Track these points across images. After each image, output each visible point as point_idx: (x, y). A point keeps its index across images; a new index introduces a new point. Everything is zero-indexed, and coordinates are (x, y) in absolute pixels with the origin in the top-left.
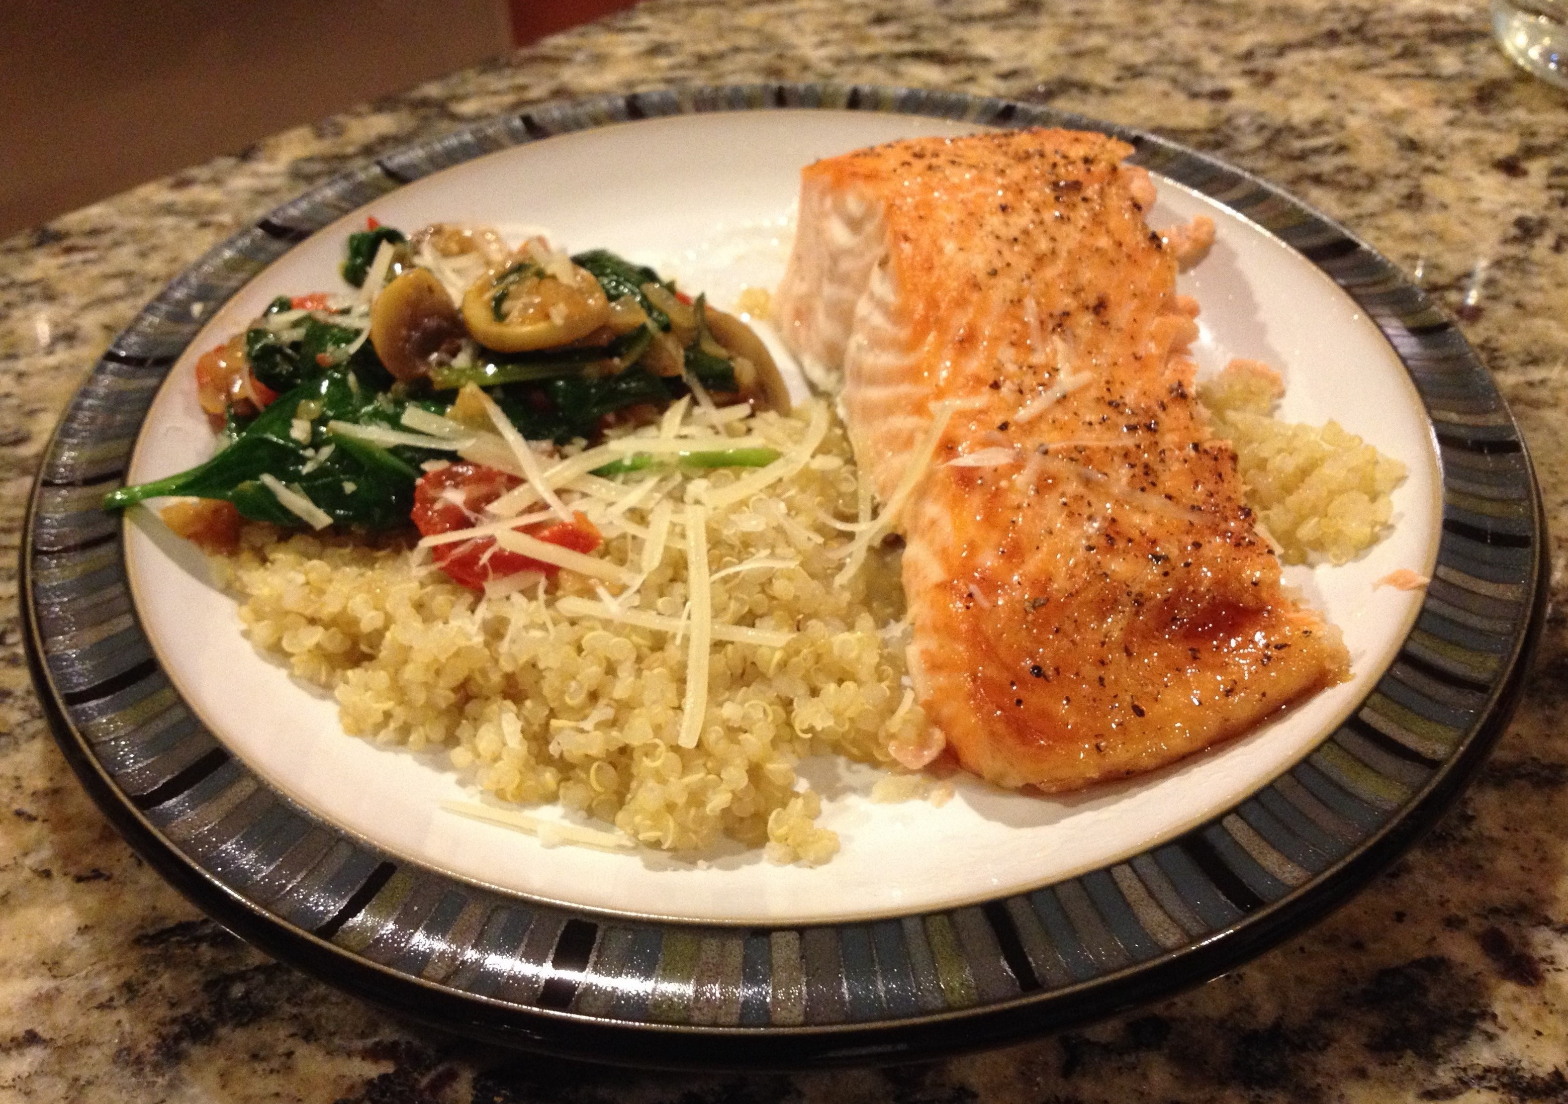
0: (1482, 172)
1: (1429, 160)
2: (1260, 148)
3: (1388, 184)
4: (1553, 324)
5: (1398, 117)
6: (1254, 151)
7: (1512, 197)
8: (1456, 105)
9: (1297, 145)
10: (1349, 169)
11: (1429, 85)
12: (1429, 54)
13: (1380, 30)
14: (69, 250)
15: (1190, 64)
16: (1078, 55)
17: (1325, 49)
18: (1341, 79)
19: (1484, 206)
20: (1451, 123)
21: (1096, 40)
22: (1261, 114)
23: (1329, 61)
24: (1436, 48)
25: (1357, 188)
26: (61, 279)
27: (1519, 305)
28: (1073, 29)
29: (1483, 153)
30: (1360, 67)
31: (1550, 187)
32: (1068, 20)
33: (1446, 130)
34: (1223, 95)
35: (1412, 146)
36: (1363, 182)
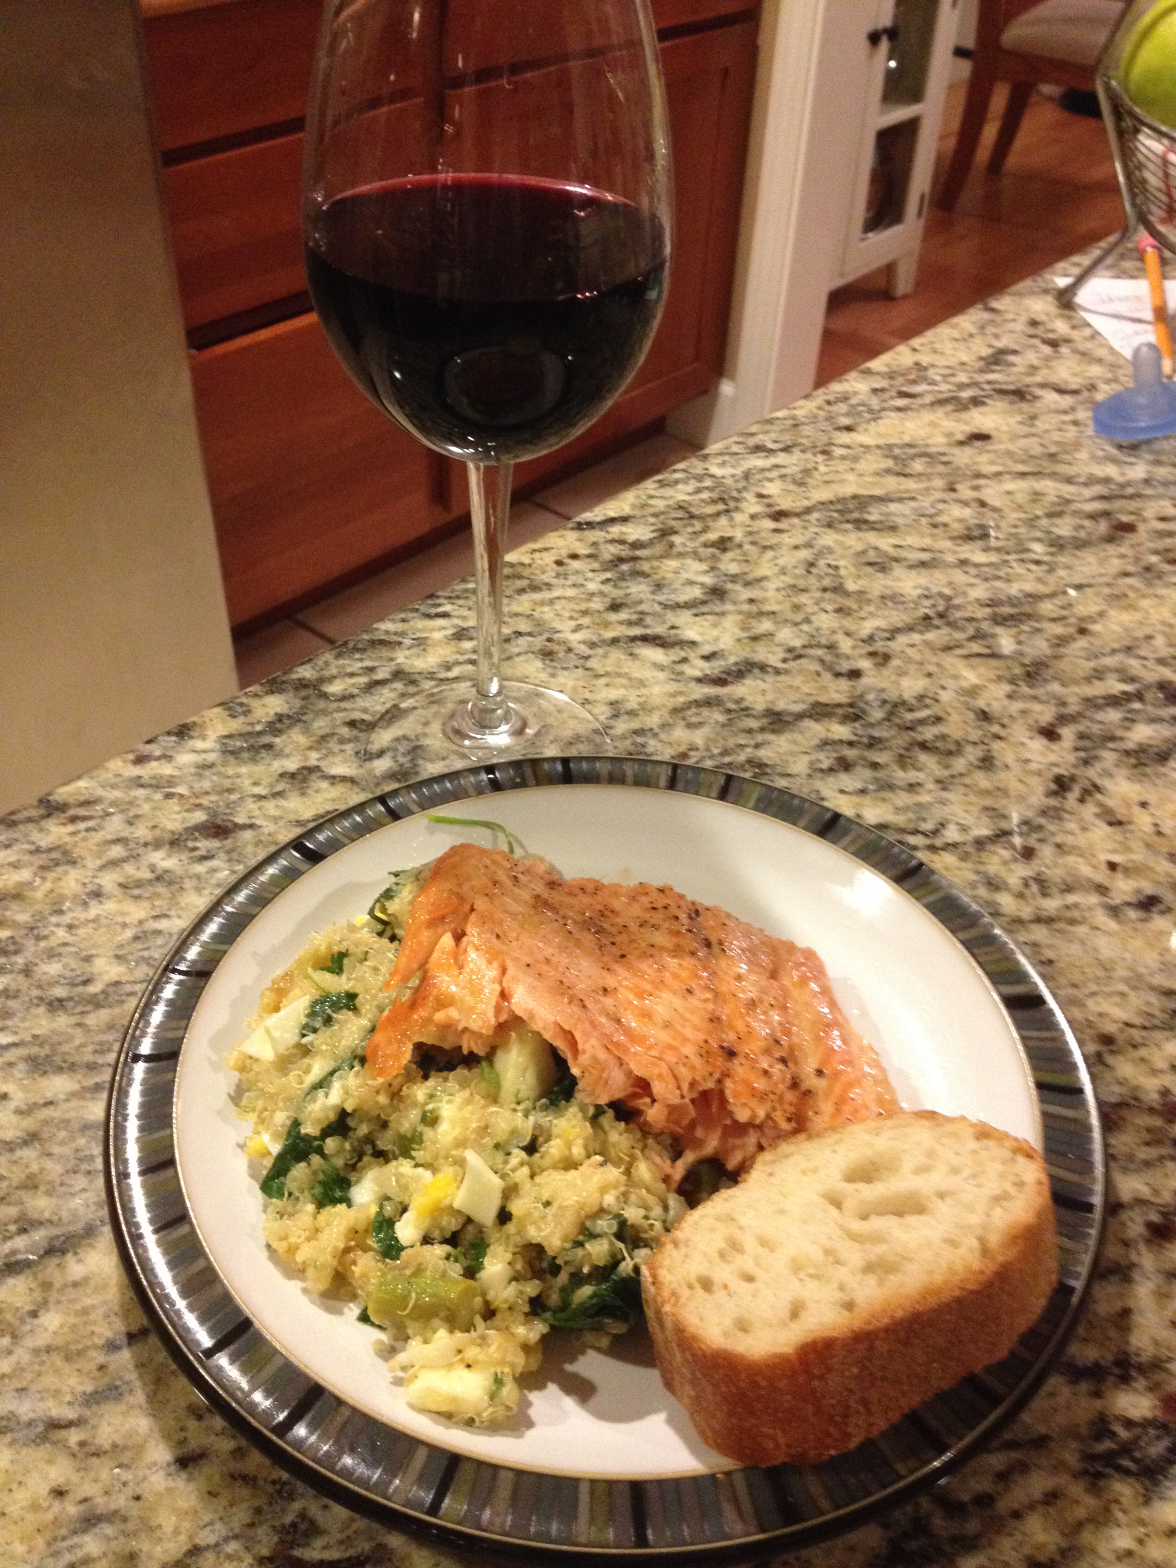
0: (1031, 738)
1: (996, 729)
2: (885, 719)
3: (969, 749)
4: (1080, 860)
5: (973, 692)
6: (879, 723)
7: (1052, 758)
8: (1012, 681)
9: (909, 716)
10: (943, 737)
11: (994, 662)
12: (994, 636)
13: (958, 614)
14: (74, 819)
15: (831, 647)
16: (755, 639)
17: (921, 632)
18: (935, 659)
19: (1034, 766)
20: (1010, 697)
21: (766, 625)
22: (883, 690)
23: (926, 643)
24: (999, 630)
25: (950, 753)
26: (75, 844)
27: (1059, 846)
28: (749, 615)
29: (1031, 721)
30: (947, 648)
31: (1077, 749)
32: (746, 607)
33: (1006, 702)
34: (855, 674)
35: (984, 716)
36: (953, 747)
